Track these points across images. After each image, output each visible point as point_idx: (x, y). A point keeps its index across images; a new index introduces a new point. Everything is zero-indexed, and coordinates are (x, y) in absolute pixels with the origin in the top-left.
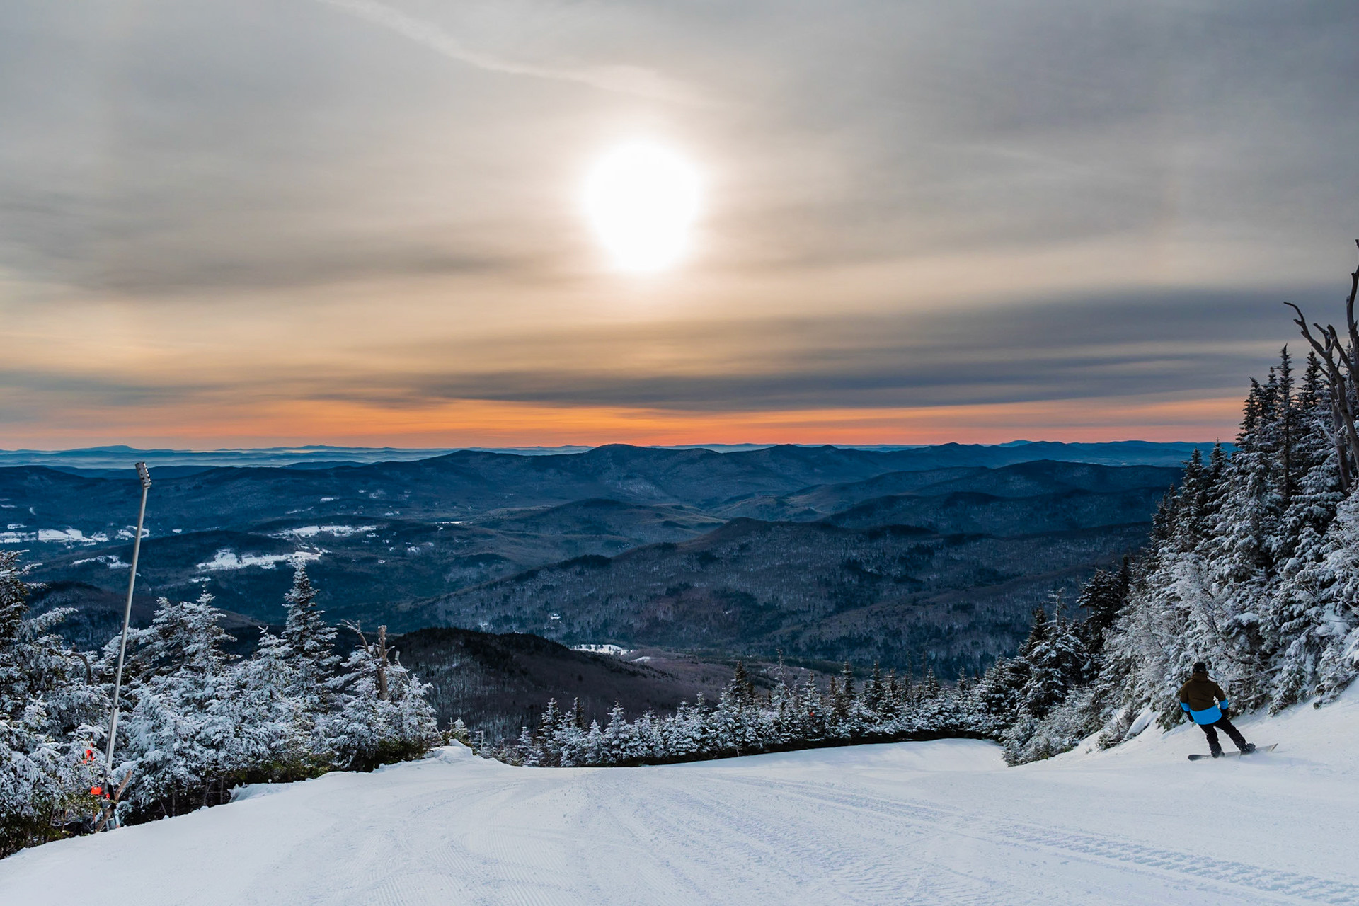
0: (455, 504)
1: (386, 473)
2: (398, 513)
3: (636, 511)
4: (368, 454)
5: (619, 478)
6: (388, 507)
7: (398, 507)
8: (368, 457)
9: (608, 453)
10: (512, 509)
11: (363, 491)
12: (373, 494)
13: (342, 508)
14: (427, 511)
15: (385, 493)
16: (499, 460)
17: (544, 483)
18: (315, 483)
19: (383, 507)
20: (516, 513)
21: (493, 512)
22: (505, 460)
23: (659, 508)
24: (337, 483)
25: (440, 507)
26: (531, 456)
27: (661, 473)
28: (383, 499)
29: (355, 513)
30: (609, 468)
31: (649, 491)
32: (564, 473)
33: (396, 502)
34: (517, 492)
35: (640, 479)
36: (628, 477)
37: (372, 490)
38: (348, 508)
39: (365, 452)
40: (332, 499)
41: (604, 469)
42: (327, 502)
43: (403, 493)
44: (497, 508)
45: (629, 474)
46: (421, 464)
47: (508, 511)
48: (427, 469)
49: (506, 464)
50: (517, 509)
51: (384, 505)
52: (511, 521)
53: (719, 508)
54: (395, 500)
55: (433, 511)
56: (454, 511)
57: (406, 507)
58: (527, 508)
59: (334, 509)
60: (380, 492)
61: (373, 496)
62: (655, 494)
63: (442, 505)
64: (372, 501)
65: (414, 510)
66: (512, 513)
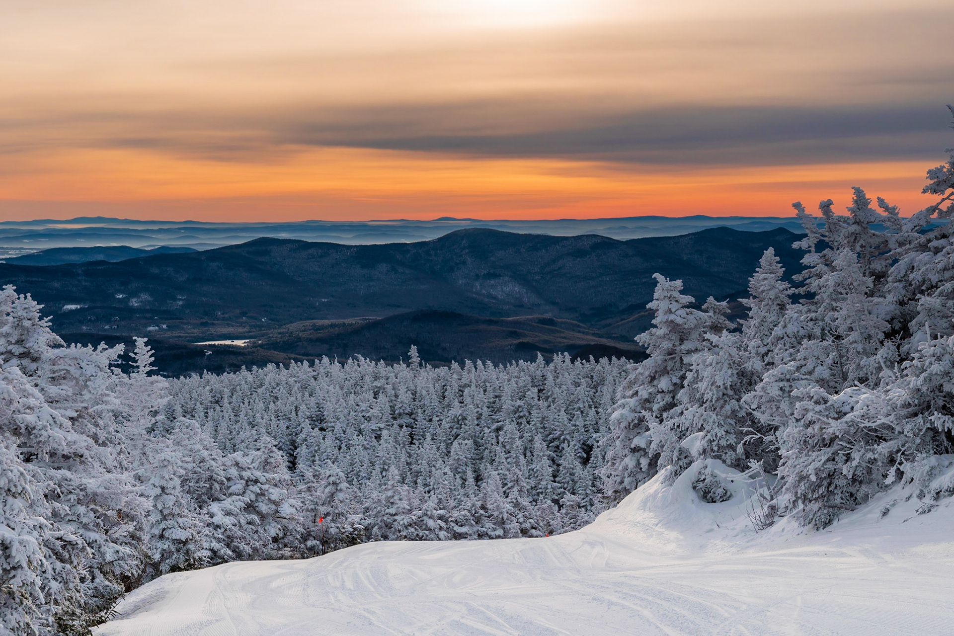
0: (244, 314)
1: (155, 271)
2: (164, 326)
3: (482, 327)
4: (160, 231)
5: (477, 277)
6: (152, 318)
7: (167, 319)
8: (159, 236)
9: (464, 241)
10: (320, 322)
11: (121, 296)
12: (134, 300)
13: (90, 320)
14: (204, 324)
15: (150, 299)
16: (311, 251)
17: (371, 284)
18: (56, 285)
19: (146, 318)
20: (323, 327)
21: (295, 327)
22: (320, 251)
23: (516, 323)
24: (86, 284)
25: (224, 319)
26: (356, 246)
27: (537, 270)
28: (148, 307)
29: (107, 327)
30: (464, 263)
31: (518, 296)
32: (401, 270)
33: (165, 312)
34: (333, 296)
35: (506, 278)
36: (490, 276)
37: (134, 294)
38: (98, 319)
39: (156, 227)
40: (79, 307)
41: (457, 264)
42: (71, 311)
43: (175, 299)
44: (301, 320)
45: (492, 271)
46: (203, 258)
47: (314, 325)
48: (211, 264)
49: (321, 257)
50: (327, 322)
51: (148, 315)
52: (310, 340)
53: (610, 321)
54: (164, 308)
55: (213, 324)
56: (242, 325)
57: (177, 319)
58: (341, 321)
59: (80, 322)
60: (145, 296)
61: (134, 303)
62: (525, 300)
63: (226, 316)
64: (132, 310)
65: (186, 324)
66: (317, 329)
